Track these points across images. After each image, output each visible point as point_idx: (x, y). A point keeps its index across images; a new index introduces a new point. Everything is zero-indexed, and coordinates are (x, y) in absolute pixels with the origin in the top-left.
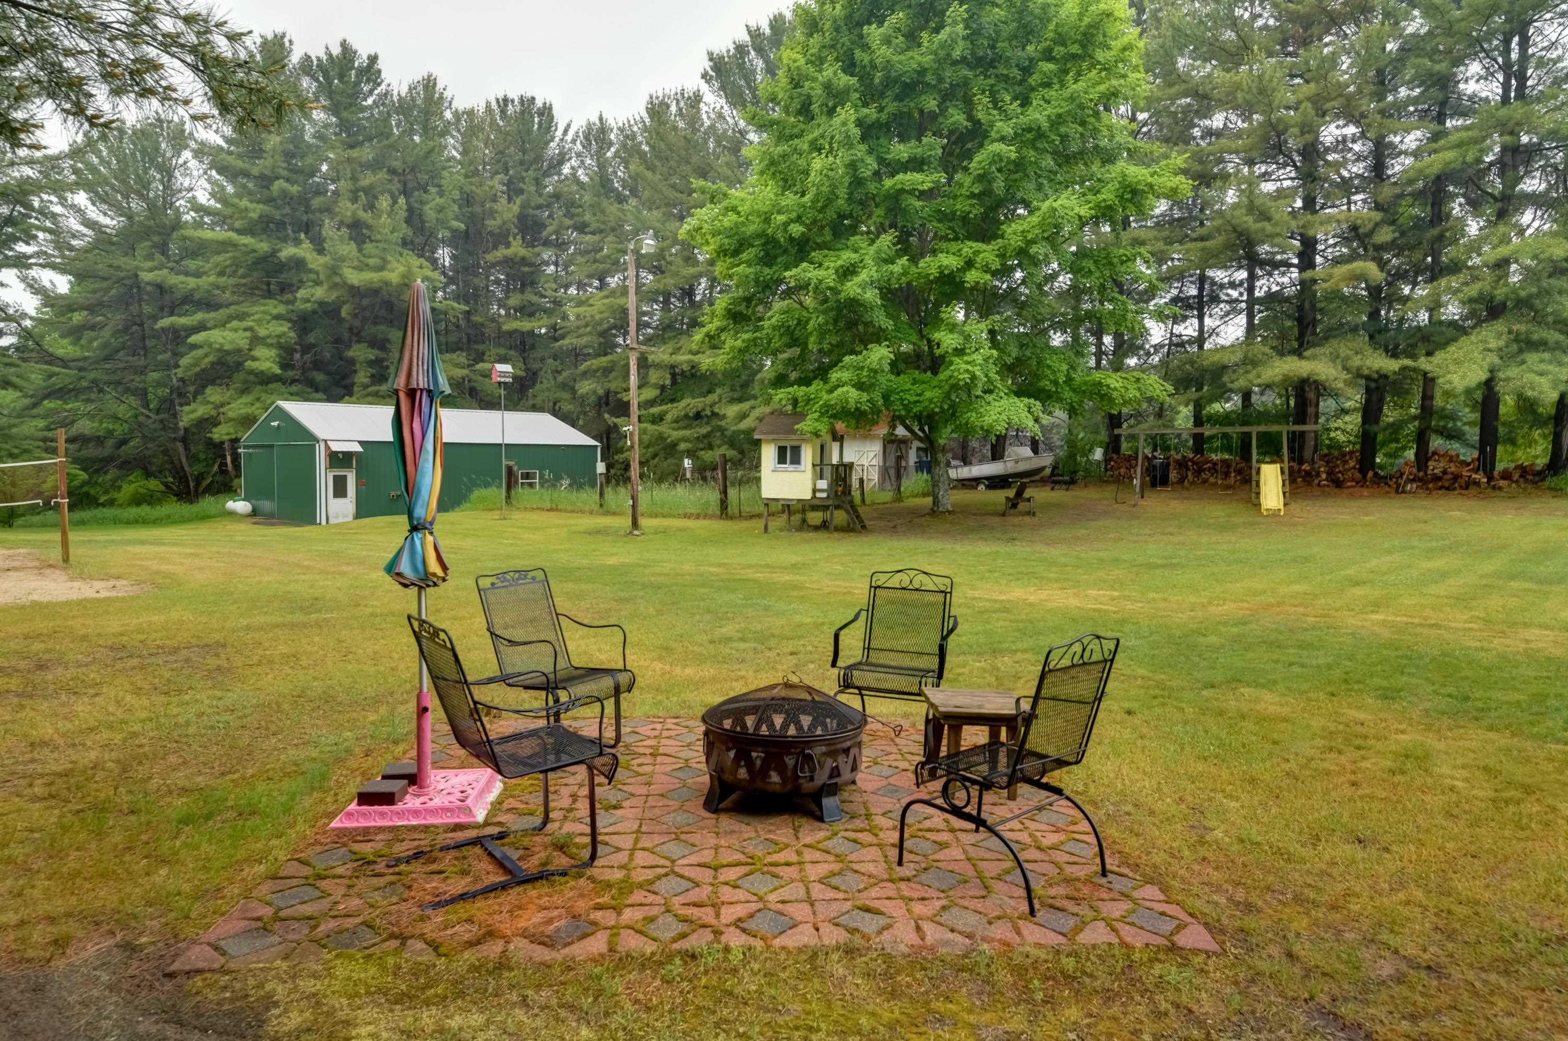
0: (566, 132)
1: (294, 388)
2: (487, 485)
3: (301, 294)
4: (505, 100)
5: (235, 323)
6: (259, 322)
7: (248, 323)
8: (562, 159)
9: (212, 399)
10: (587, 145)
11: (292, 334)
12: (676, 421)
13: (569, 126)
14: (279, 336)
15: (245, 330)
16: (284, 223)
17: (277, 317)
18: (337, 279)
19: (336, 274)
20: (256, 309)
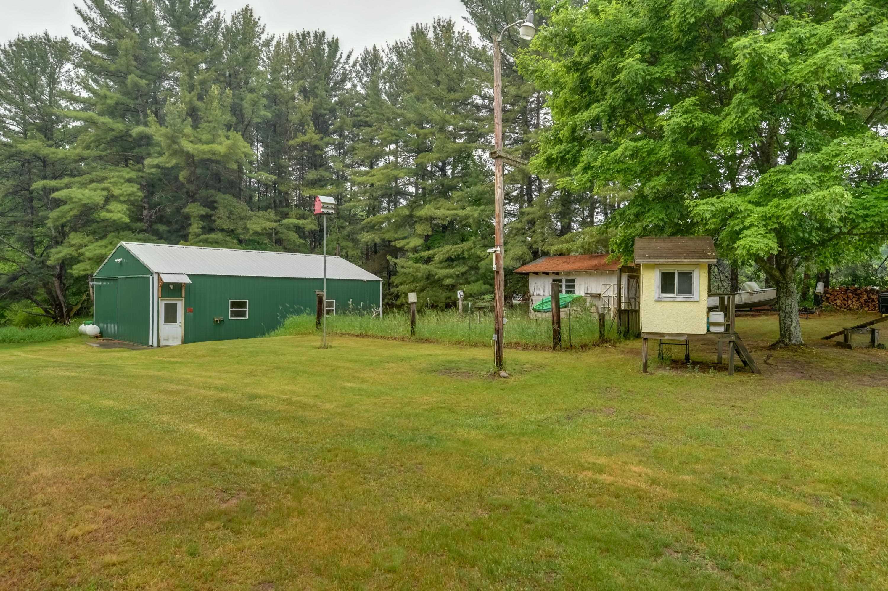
0: (348, 57)
1: (141, 235)
2: (299, 312)
3: (148, 161)
4: (304, 35)
5: (94, 185)
6: (115, 184)
7: (105, 184)
8: (345, 78)
9: (73, 242)
10: (364, 66)
11: (140, 194)
12: (441, 262)
13: (351, 53)
14: (129, 195)
15: (103, 189)
16: (138, 111)
17: (129, 181)
18: (175, 147)
19: (175, 142)
20: (112, 174)
